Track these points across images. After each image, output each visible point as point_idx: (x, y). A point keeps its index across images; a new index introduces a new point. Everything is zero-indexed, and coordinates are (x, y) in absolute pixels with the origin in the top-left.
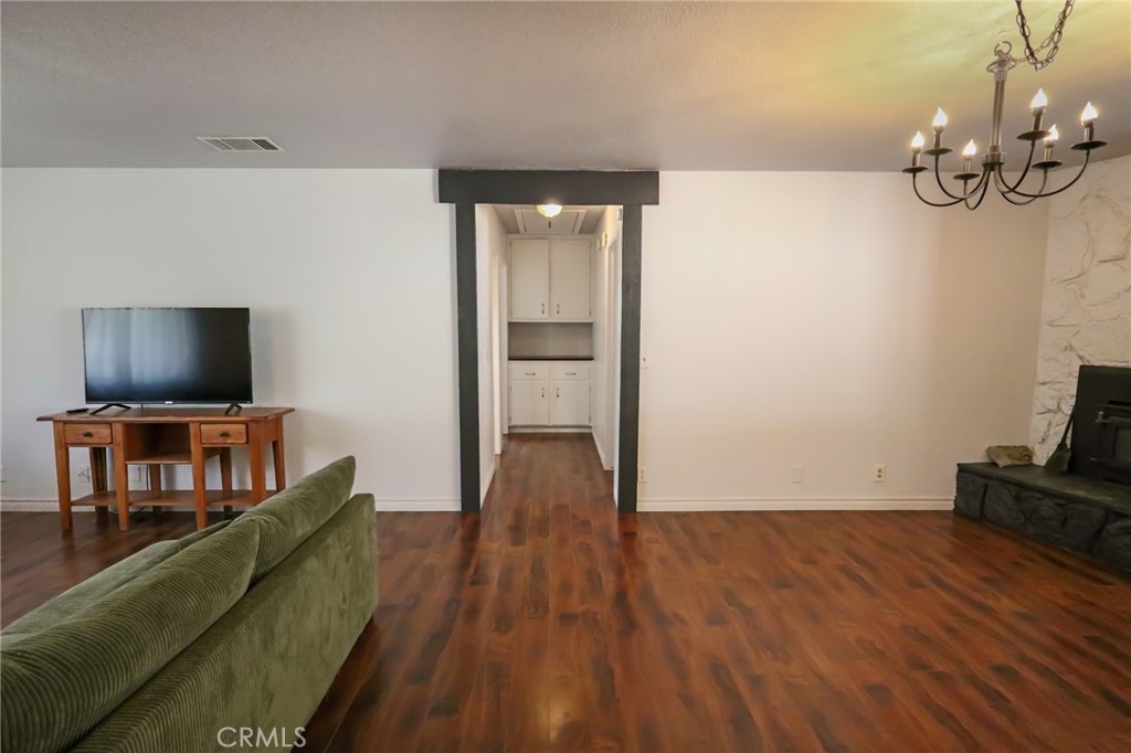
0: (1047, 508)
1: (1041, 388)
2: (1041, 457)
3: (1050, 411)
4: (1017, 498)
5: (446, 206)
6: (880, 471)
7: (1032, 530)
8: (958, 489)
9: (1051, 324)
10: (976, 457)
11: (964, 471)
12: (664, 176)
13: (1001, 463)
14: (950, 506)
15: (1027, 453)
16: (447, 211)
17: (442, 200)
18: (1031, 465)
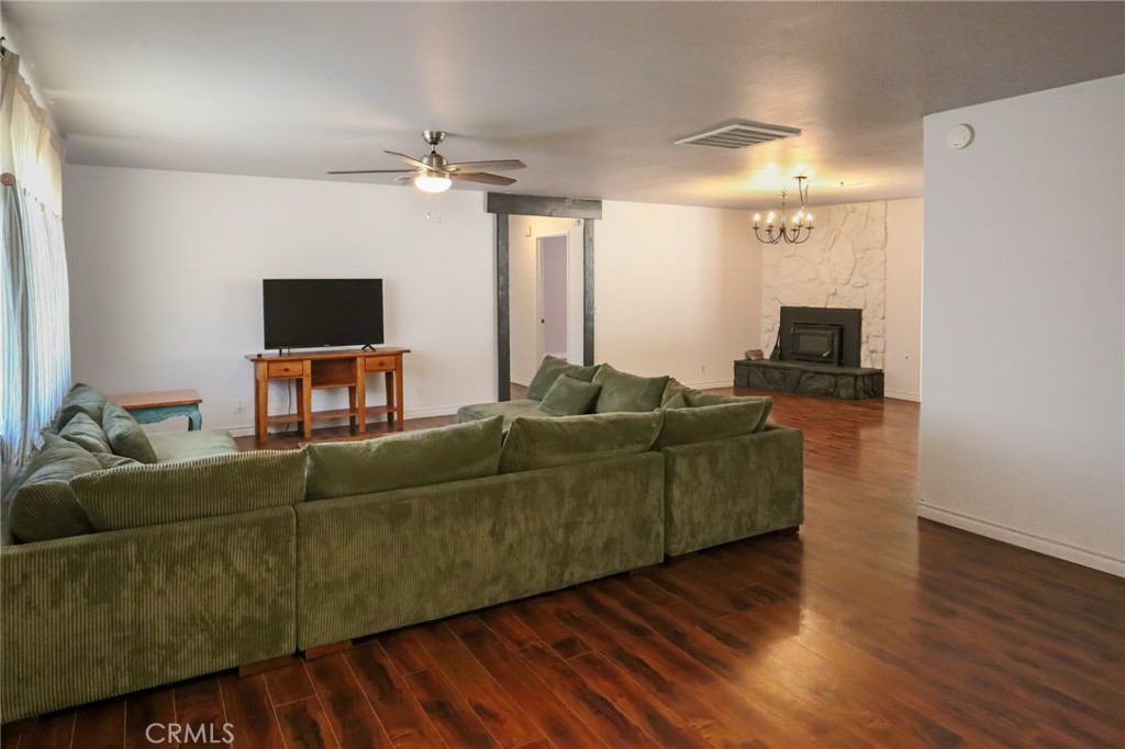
0: (777, 375)
1: (766, 319)
2: (767, 355)
3: (769, 331)
4: (764, 373)
5: (491, 215)
6: (703, 368)
7: (771, 388)
8: (736, 375)
9: (767, 287)
10: (742, 358)
11: (737, 364)
12: (604, 202)
13: (753, 358)
14: (732, 384)
15: (759, 353)
16: (490, 218)
17: (489, 211)
18: (763, 359)
